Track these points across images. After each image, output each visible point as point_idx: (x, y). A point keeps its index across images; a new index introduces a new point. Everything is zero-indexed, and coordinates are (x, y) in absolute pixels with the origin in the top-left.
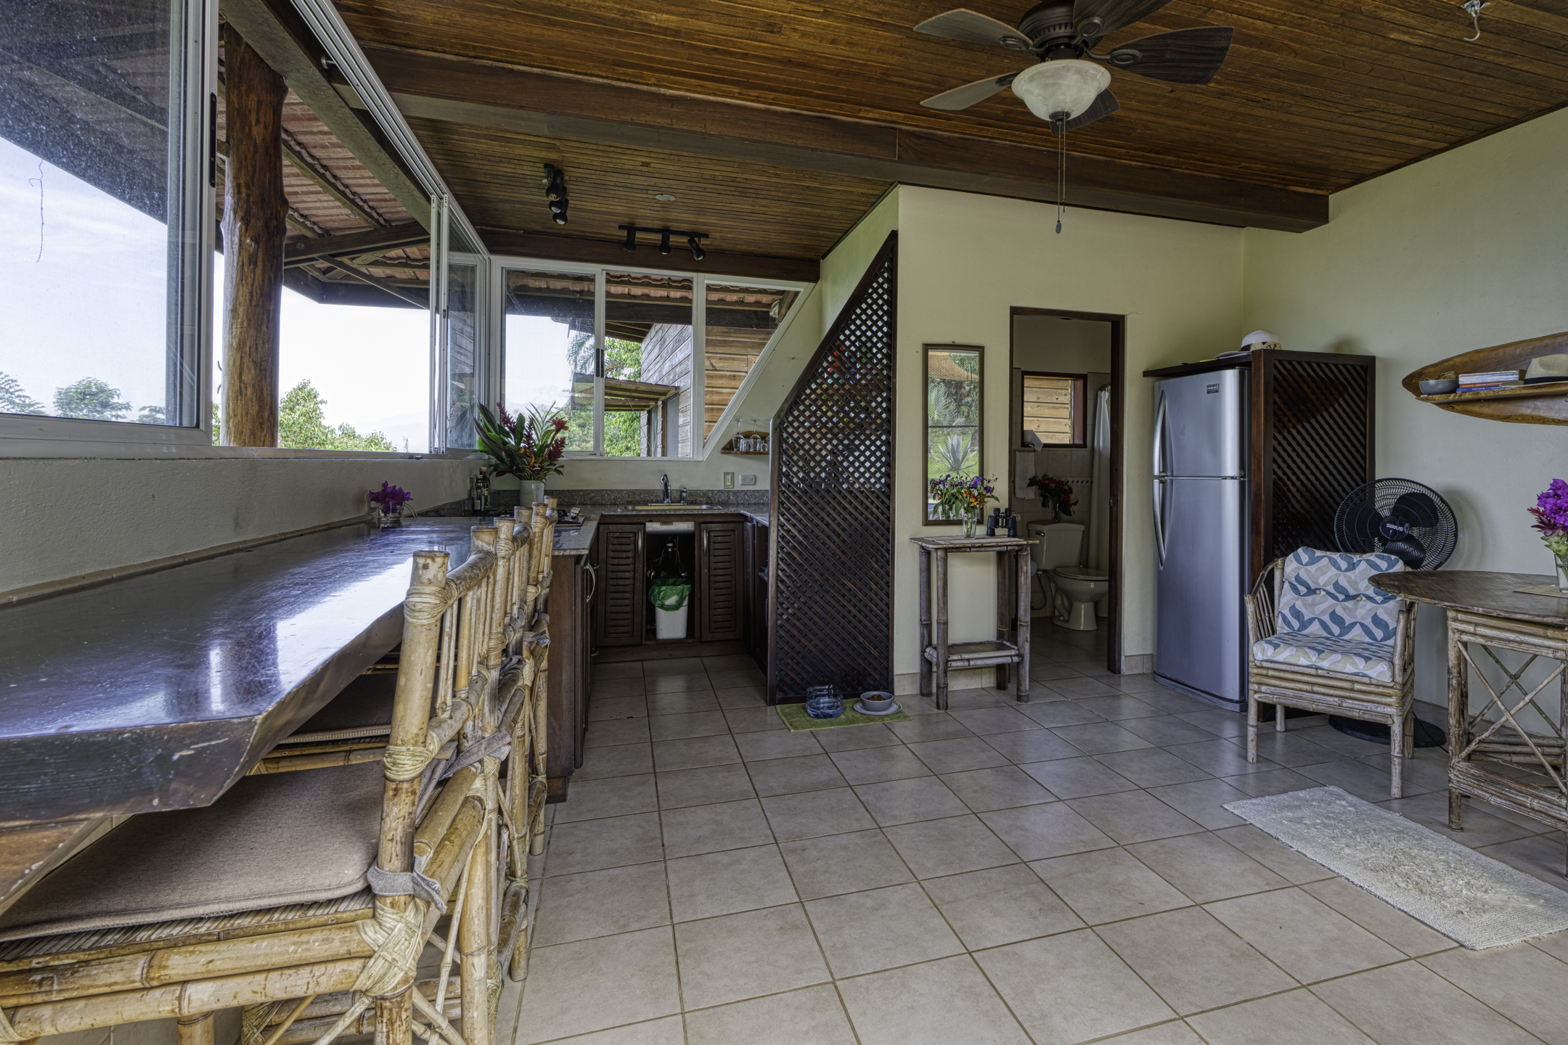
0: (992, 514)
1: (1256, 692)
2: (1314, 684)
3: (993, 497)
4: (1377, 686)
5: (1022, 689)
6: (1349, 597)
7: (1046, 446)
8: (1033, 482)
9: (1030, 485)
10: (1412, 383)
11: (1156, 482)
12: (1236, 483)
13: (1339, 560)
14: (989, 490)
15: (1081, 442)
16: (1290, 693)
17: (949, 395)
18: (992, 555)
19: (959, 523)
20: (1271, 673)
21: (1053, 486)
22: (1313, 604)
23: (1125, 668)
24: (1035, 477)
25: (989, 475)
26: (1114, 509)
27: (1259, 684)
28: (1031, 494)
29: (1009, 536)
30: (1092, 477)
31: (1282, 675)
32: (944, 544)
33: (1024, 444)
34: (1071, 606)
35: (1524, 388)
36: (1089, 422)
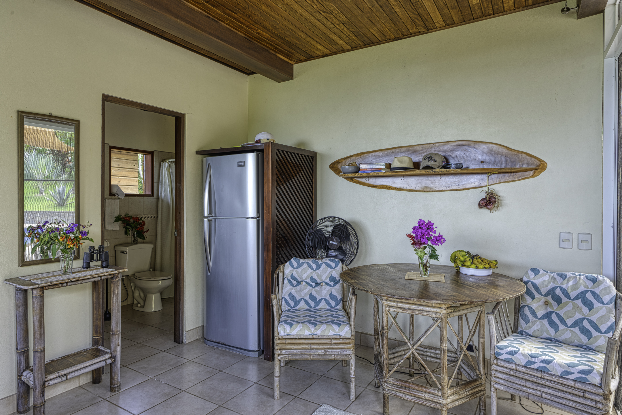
0: (88, 251)
1: (279, 355)
2: (311, 344)
3: (88, 239)
4: (343, 339)
5: (115, 382)
6: (318, 284)
7: (127, 195)
8: (118, 219)
9: (116, 221)
10: (335, 167)
11: (206, 220)
12: (255, 221)
13: (312, 264)
14: (84, 234)
15: (150, 193)
16: (298, 352)
17: (56, 160)
18: (89, 285)
19: (57, 260)
20: (288, 341)
21: (132, 220)
22: (301, 291)
23: (187, 338)
24: (119, 216)
25: (84, 221)
26: (178, 238)
27: (281, 349)
28: (117, 227)
29: (102, 267)
30: (157, 214)
31: (294, 341)
32: (40, 283)
33: (111, 194)
34: (145, 297)
35: (390, 172)
36: (155, 181)
